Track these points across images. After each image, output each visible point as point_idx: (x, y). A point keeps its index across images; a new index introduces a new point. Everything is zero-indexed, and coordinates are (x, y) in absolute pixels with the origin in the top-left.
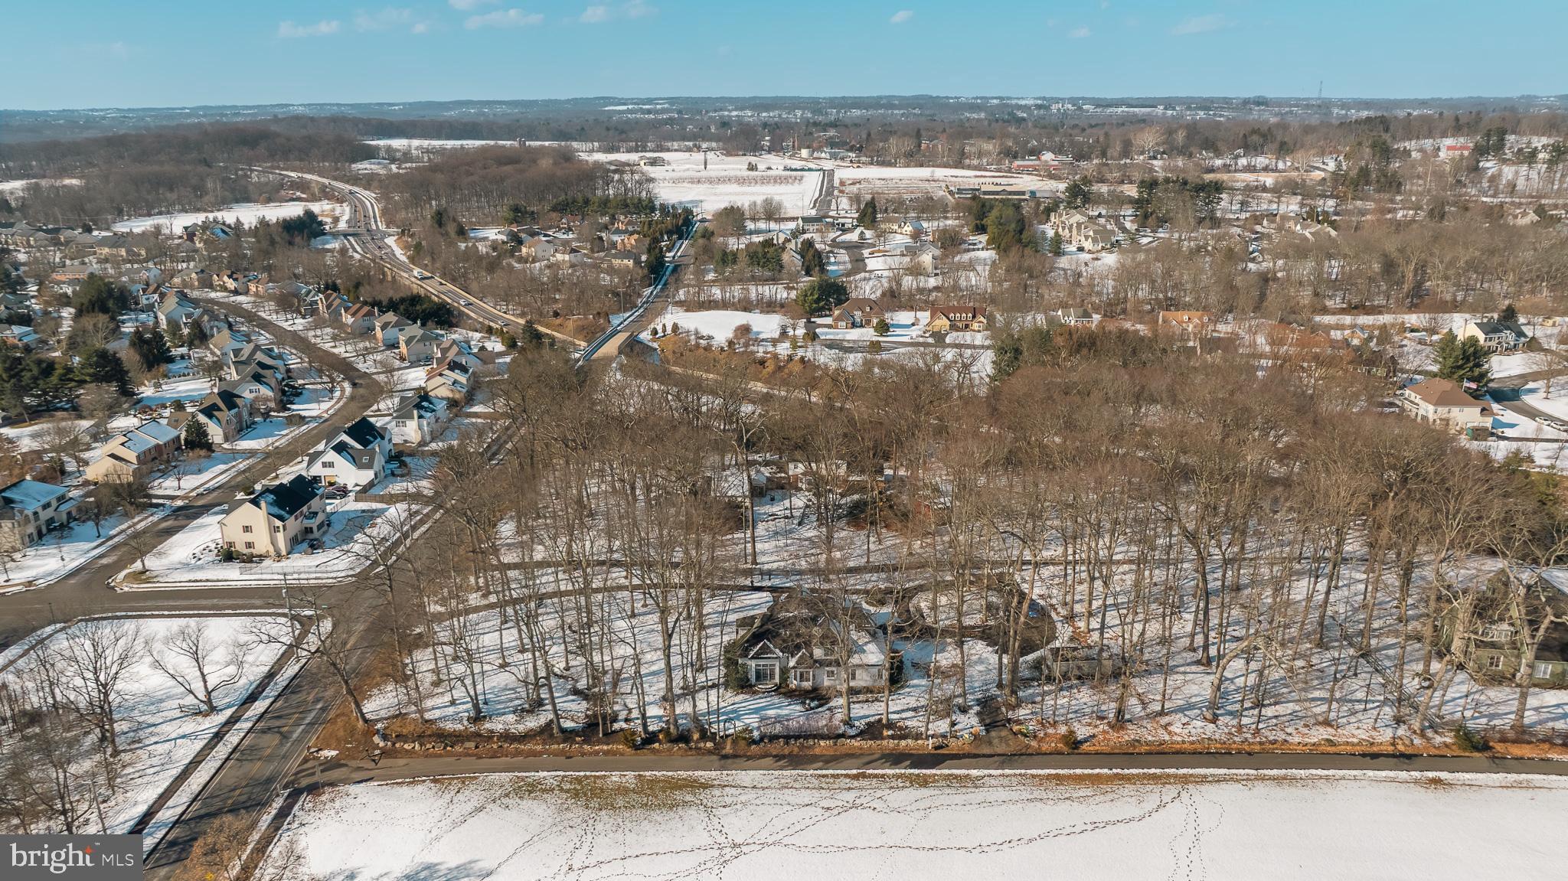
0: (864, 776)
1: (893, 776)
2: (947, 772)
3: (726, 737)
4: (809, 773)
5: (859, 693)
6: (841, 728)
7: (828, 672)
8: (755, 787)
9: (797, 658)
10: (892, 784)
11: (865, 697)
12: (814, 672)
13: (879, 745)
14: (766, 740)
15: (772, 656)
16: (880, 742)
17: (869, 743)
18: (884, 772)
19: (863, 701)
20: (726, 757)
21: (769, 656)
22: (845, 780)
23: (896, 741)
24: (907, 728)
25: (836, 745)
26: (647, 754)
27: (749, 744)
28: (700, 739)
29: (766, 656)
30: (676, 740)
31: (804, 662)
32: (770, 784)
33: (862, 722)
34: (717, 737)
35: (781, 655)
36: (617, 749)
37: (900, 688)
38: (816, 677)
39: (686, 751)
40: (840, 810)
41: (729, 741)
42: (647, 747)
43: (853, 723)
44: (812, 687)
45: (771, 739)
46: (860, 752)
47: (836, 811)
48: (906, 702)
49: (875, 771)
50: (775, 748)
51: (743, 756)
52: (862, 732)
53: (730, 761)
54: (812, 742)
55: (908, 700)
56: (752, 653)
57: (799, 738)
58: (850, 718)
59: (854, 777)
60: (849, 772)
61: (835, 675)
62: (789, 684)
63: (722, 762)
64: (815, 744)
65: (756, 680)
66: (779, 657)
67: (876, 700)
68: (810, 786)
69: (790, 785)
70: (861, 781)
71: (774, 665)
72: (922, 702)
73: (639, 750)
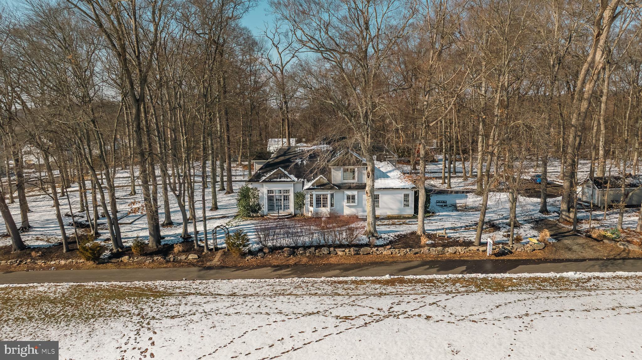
3: (217, 249)
4: (319, 280)
5: (383, 219)
6: (364, 239)
7: (348, 198)
8: (234, 295)
9: (313, 182)
10: (448, 289)
11: (391, 222)
12: (332, 195)
13: (417, 253)
14: (266, 251)
15: (286, 180)
16: (417, 250)
17: (403, 251)
18: (431, 277)
19: (389, 225)
20: (210, 268)
21: (282, 180)
22: (373, 286)
23: (440, 248)
24: (449, 238)
25: (358, 254)
26: (111, 268)
27: (244, 255)
28: (183, 251)
29: (278, 180)
30: (151, 254)
31: (321, 186)
32: (258, 291)
33: (391, 234)
34: (205, 250)
35: (296, 179)
36: (77, 263)
37: (429, 216)
38: (335, 202)
39: (161, 263)
40: (368, 320)
41: (219, 254)
42: (114, 260)
43: (379, 235)
44: (330, 214)
45: (274, 249)
46: (391, 260)
47: (361, 322)
48: (439, 224)
49: (418, 277)
50: (276, 259)
51: (233, 267)
52: (391, 242)
53: (212, 272)
54: (325, 251)
55: (442, 223)
56: (264, 178)
57: (309, 247)
58: (375, 231)
59: (387, 283)
60: (378, 278)
61: (356, 201)
62: (305, 213)
63: (202, 272)
64: (329, 253)
65: (269, 210)
66: (293, 181)
67: (404, 223)
68: (319, 292)
69: (289, 292)
70: (399, 288)
71: (287, 191)
72: (459, 225)
73: (103, 263)
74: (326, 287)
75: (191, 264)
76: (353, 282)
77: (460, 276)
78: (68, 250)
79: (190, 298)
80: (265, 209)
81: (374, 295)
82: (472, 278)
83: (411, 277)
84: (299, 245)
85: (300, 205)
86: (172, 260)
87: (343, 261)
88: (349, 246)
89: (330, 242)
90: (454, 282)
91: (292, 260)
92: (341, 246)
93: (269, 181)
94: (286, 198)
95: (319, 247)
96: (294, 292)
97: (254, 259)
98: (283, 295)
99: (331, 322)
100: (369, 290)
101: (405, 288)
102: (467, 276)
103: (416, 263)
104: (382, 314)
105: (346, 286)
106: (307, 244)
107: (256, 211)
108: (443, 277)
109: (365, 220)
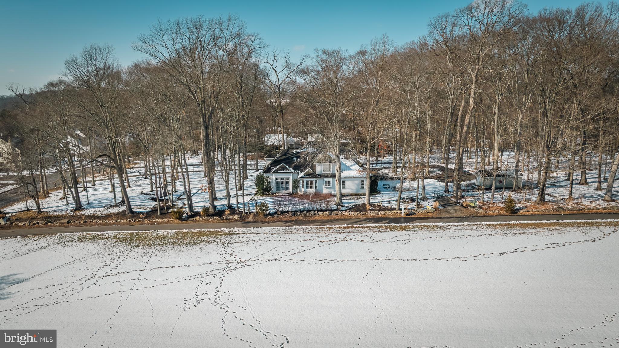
0: (353, 227)
1: (376, 227)
2: (418, 224)
3: (250, 213)
4: (310, 227)
5: (347, 196)
6: (335, 207)
7: (326, 182)
8: (266, 233)
9: (304, 172)
10: (375, 230)
11: (352, 197)
12: (316, 181)
13: (364, 214)
14: (279, 213)
15: (287, 171)
16: (364, 213)
17: (356, 213)
18: (368, 225)
19: (350, 199)
20: (248, 222)
21: (285, 171)
22: (337, 229)
23: (376, 212)
24: (383, 206)
25: (331, 215)
26: (189, 223)
27: (266, 216)
28: (230, 214)
29: (283, 171)
30: (212, 215)
31: (309, 175)
32: (278, 232)
33: (351, 204)
34: (243, 213)
35: (293, 171)
36: (168, 221)
37: (376, 194)
38: (318, 186)
39: (219, 220)
40: (333, 242)
41: (252, 215)
42: (191, 219)
43: (343, 205)
44: (315, 193)
45: (283, 213)
46: (349, 218)
47: (330, 242)
48: (381, 199)
49: (362, 225)
50: (285, 218)
51: (260, 222)
52: (350, 209)
53: (250, 224)
54: (312, 213)
55: (383, 198)
56: (273, 170)
57: (303, 211)
58: (341, 202)
59: (345, 228)
60: (341, 226)
61: (331, 184)
62: (299, 192)
63: (244, 225)
64: (315, 214)
65: (276, 190)
66: (292, 172)
67: (360, 198)
68: (310, 232)
69: (294, 232)
70: (350, 230)
71: (289, 178)
72: (393, 199)
73: (185, 221)
74: (313, 230)
75: (236, 221)
76: (327, 228)
77: (383, 225)
78: (161, 214)
79: (243, 235)
80: (274, 190)
81: (338, 233)
82: (389, 226)
83: (358, 225)
84: (298, 210)
85: (296, 186)
86: (225, 218)
87: (322, 218)
88: (326, 211)
89: (315, 209)
90: (379, 227)
91: (294, 218)
92: (321, 210)
93: (276, 172)
94: (287, 183)
95: (309, 211)
96: (297, 232)
97: (272, 218)
98: (291, 233)
99: (316, 243)
100: (335, 231)
101: (353, 230)
102: (387, 225)
103: (362, 219)
104: (341, 240)
105: (323, 229)
106: (302, 210)
107: (268, 191)
108: (374, 225)
109: (335, 196)
